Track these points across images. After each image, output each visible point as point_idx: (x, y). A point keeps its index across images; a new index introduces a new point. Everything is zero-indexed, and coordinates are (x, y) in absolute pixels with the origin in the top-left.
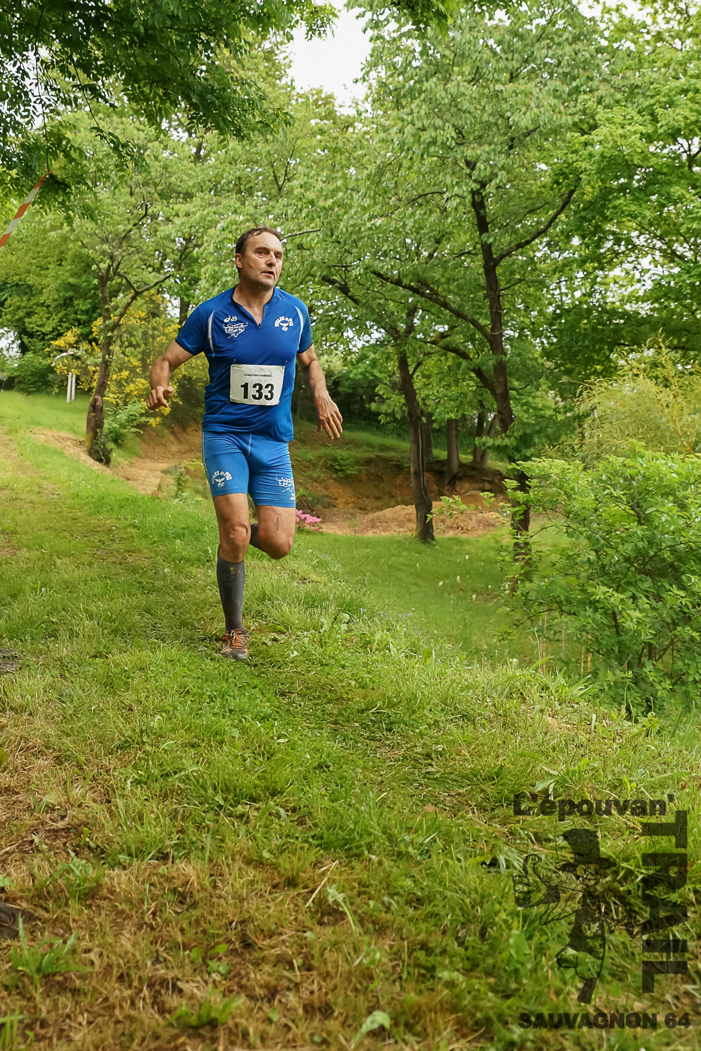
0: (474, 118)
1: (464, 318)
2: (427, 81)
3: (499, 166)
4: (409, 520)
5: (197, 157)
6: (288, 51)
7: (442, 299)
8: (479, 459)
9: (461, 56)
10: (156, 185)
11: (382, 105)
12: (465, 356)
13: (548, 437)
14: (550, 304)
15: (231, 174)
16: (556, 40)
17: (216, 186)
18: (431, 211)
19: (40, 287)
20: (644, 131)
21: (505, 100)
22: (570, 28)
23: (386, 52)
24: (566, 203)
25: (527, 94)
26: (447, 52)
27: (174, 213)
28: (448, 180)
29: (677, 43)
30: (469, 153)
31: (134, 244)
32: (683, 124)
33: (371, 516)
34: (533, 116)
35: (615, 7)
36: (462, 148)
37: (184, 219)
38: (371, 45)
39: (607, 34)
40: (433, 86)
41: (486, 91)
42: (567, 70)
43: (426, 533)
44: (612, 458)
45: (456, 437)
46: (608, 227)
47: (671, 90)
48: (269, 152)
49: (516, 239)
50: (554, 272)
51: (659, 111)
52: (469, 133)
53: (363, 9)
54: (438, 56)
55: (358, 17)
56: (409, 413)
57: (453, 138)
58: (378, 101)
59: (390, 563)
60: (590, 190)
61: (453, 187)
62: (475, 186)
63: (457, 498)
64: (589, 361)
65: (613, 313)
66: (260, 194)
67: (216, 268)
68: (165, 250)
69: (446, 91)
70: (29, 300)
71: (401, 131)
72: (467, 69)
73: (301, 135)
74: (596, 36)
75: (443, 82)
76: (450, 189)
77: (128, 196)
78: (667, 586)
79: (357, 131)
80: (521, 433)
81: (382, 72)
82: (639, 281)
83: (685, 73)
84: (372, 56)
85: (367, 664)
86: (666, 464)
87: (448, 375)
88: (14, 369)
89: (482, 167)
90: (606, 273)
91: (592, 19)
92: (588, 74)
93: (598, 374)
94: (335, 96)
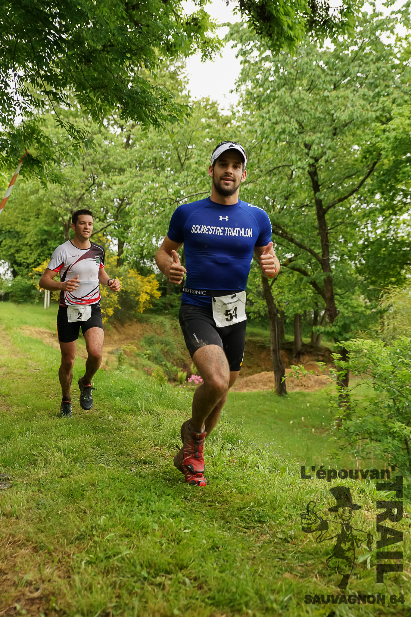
0: (311, 115)
1: (305, 248)
2: (279, 90)
3: (327, 146)
4: (270, 381)
5: (127, 145)
6: (186, 72)
7: (290, 236)
8: (315, 340)
9: (301, 73)
10: (100, 163)
11: (249, 107)
12: (305, 273)
13: (360, 325)
14: (361, 238)
15: (149, 155)
16: (365, 60)
17: (140, 164)
18: (282, 178)
19: (24, 233)
21: (331, 102)
22: (374, 52)
23: (251, 71)
24: (371, 171)
25: (346, 98)
26: (292, 71)
27: (112, 182)
28: (294, 157)
30: (307, 139)
31: (87, 203)
33: (245, 379)
34: (349, 112)
35: (404, 37)
36: (302, 135)
37: (119, 186)
38: (242, 66)
39: (399, 55)
40: (283, 93)
41: (318, 97)
42: (372, 81)
43: (281, 389)
44: (403, 338)
45: (300, 326)
46: (399, 186)
48: (175, 141)
49: (338, 196)
50: (364, 217)
52: (307, 126)
53: (236, 42)
55: (232, 47)
56: (269, 312)
57: (296, 128)
58: (246, 104)
59: (258, 409)
60: (388, 162)
61: (297, 162)
62: (312, 161)
63: (301, 366)
64: (387, 276)
65: (403, 243)
66: (169, 169)
67: (142, 218)
68: (107, 207)
69: (292, 97)
70: (17, 241)
71: (262, 125)
72: (305, 82)
73: (196, 128)
74: (391, 57)
75: (289, 91)
76: (294, 163)
77: (82, 172)
79: (232, 126)
80: (342, 323)
81: (249, 85)
84: (242, 74)
85: (244, 477)
87: (294, 286)
88: (9, 288)
89: (316, 148)
90: (398, 217)
91: (389, 46)
92: (386, 83)
93: (393, 283)
94: (218, 102)
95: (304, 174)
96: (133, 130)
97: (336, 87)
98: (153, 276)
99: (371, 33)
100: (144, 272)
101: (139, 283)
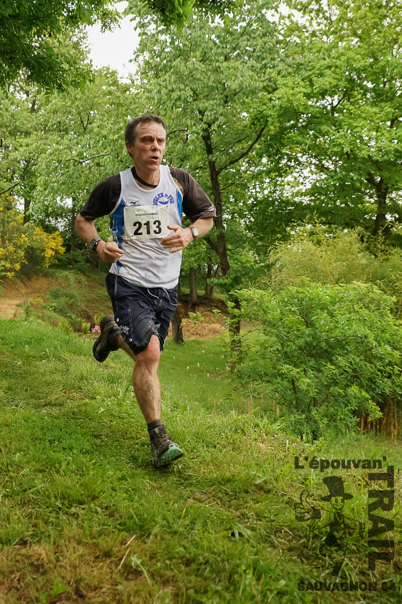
0: (204, 84)
2: (175, 60)
3: (219, 113)
5: (33, 110)
6: (88, 42)
8: (209, 293)
9: (195, 45)
10: (7, 127)
11: (147, 76)
13: (250, 278)
14: (250, 198)
15: (54, 120)
16: (253, 36)
17: (45, 128)
18: (178, 142)
20: (306, 92)
21: (222, 72)
22: (260, 28)
23: (149, 42)
24: (259, 137)
25: (235, 69)
26: (187, 43)
27: (19, 145)
28: (189, 122)
29: (325, 37)
30: (201, 106)
32: (328, 87)
34: (239, 82)
35: (287, 16)
36: (196, 102)
37: (25, 148)
38: (139, 39)
39: (282, 32)
40: (178, 63)
41: (211, 67)
42: (259, 54)
43: (178, 338)
44: (291, 288)
45: (195, 279)
46: (284, 151)
47: (321, 66)
48: (77, 106)
49: (229, 159)
50: (252, 178)
51: (315, 79)
52: (201, 93)
53: (134, 15)
54: (181, 45)
55: (131, 20)
57: (191, 96)
58: (144, 73)
60: (273, 128)
61: (192, 126)
62: (205, 126)
63: (198, 313)
64: (274, 232)
65: (288, 203)
66: (72, 133)
67: (47, 178)
68: (14, 168)
69: (186, 67)
71: (159, 92)
72: (198, 54)
73: (97, 95)
74: (276, 33)
75: (184, 61)
76: (189, 128)
78: (324, 363)
79: (131, 93)
80: (234, 276)
81: (147, 55)
82: (302, 183)
83: (329, 56)
84: (140, 45)
86: (323, 291)
89: (209, 114)
90: (283, 179)
91: (274, 23)
92: (272, 56)
93: (280, 239)
94: (118, 71)
95: (198, 138)
96: (39, 97)
97: (227, 59)
98: (57, 233)
99: (257, 11)
100: (49, 230)
101: (45, 239)
